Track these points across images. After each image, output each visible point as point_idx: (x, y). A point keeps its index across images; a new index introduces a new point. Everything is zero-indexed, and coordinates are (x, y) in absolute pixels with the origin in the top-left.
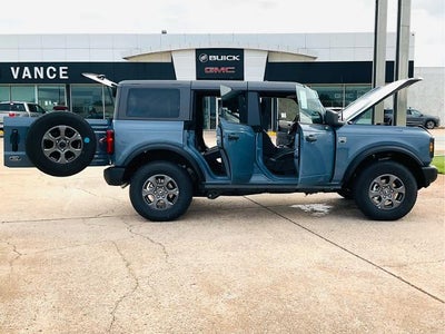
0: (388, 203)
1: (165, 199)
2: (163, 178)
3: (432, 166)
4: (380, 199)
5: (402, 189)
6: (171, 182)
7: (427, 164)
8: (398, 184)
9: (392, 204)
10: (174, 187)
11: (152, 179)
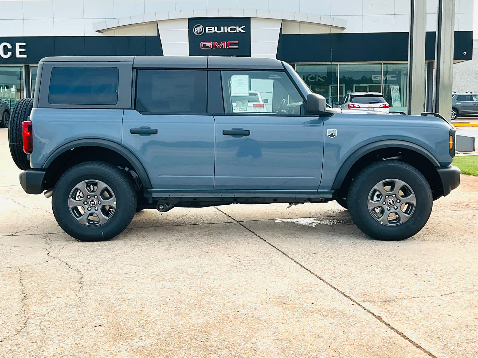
0: (393, 217)
1: (100, 212)
2: (95, 184)
3: (453, 167)
4: (382, 212)
5: (412, 198)
6: (106, 189)
7: (446, 165)
8: (406, 192)
9: (398, 219)
10: (111, 196)
11: (80, 185)
